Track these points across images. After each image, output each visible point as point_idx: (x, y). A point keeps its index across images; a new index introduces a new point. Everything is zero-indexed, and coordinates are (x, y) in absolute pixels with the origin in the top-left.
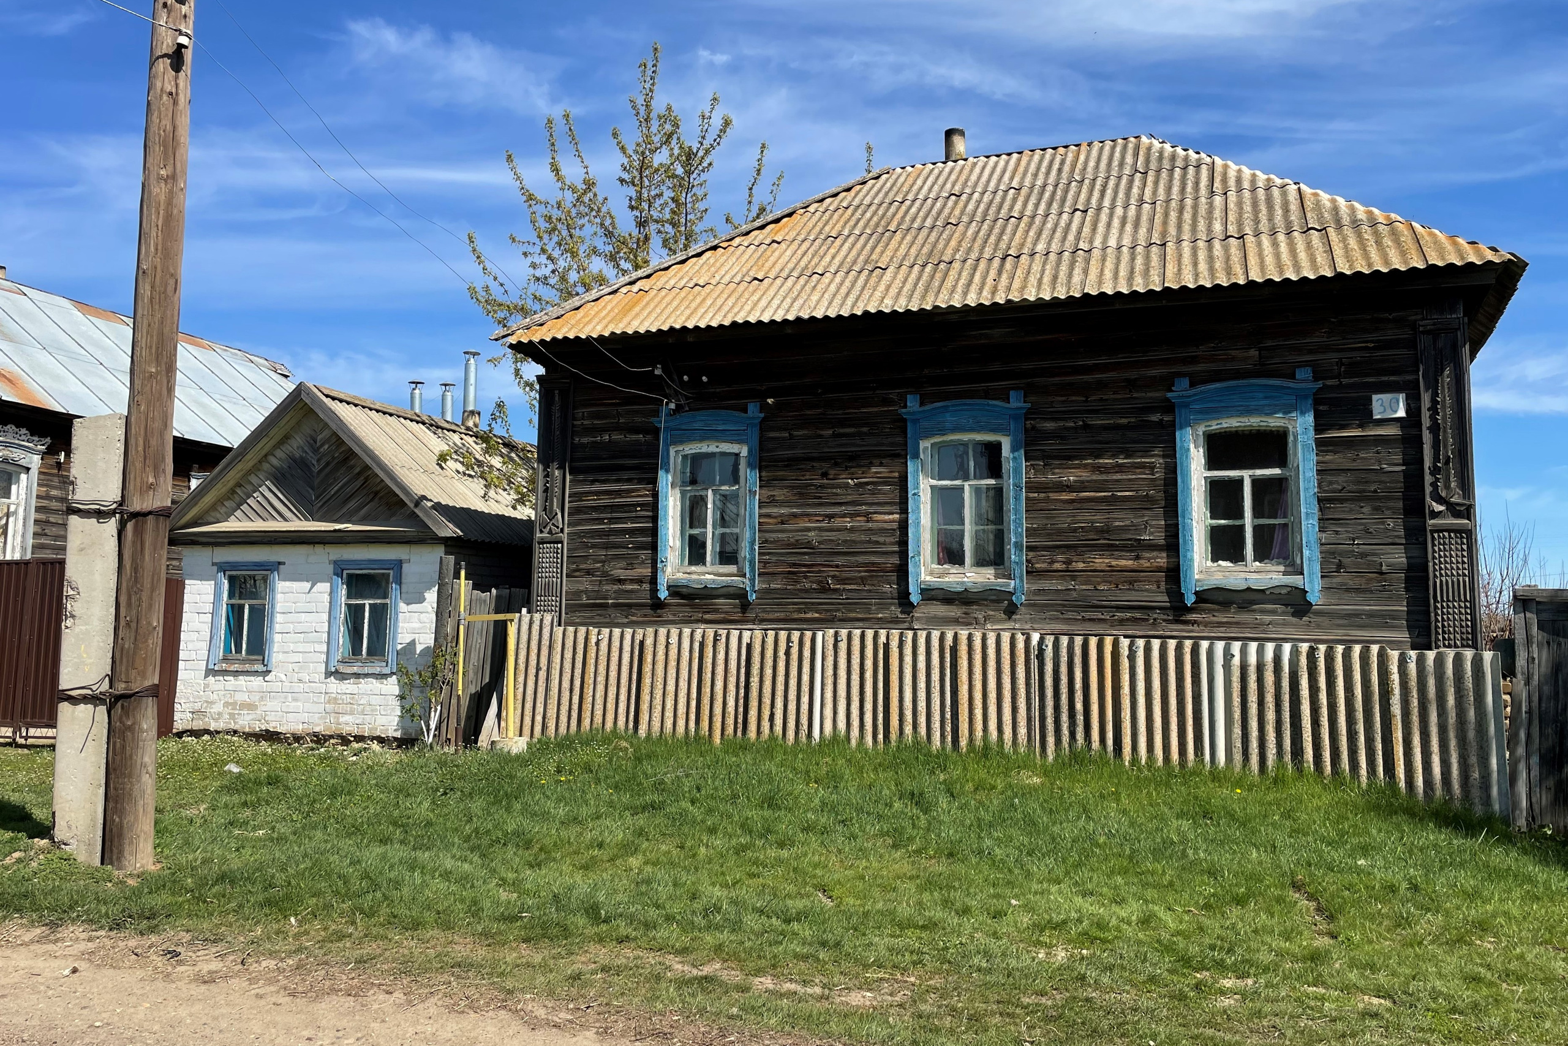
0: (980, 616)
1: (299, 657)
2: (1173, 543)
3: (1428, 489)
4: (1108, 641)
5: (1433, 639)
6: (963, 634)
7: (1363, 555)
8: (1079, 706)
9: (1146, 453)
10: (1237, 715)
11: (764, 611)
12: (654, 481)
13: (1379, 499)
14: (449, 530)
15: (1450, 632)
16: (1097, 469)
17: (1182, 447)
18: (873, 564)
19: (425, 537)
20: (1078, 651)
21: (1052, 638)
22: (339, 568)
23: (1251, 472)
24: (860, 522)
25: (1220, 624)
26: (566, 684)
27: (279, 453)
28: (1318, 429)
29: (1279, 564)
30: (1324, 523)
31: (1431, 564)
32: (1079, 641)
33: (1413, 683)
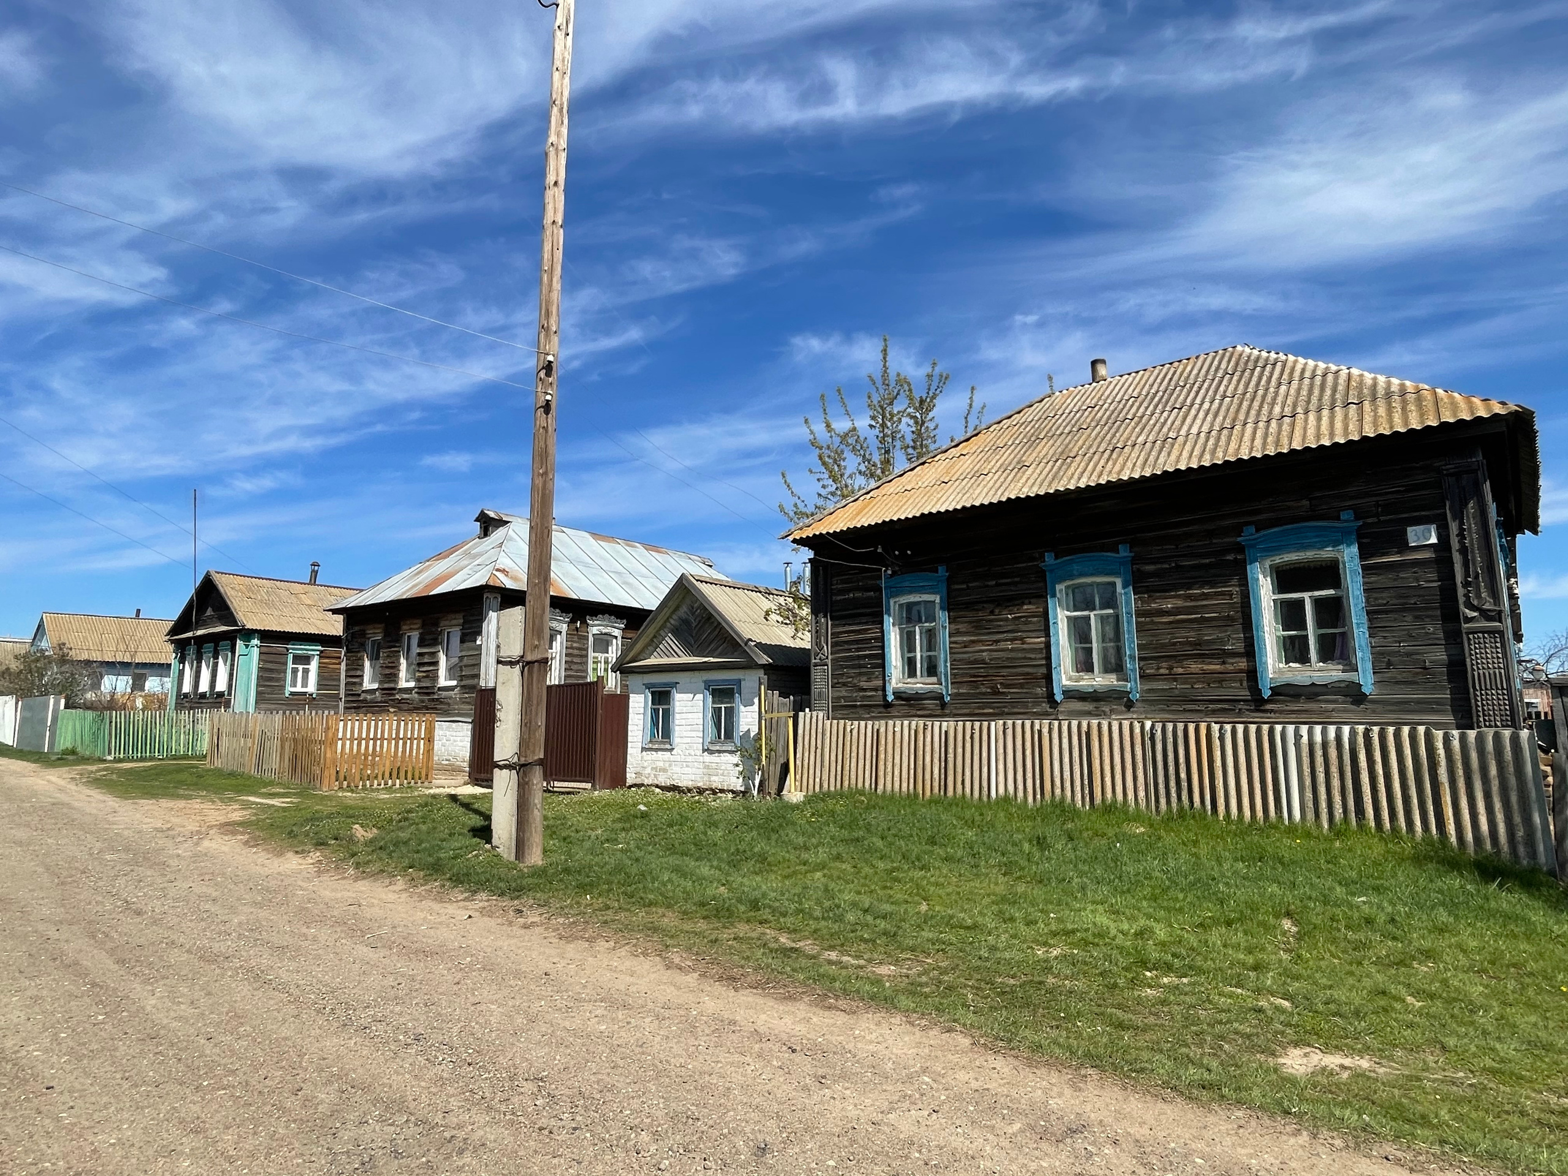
0: (1107, 710)
1: (689, 740)
2: (1251, 650)
3: (1461, 600)
4: (1203, 727)
5: (1475, 720)
6: (1095, 722)
7: (1408, 654)
8: (1183, 775)
9: (1225, 583)
10: (1308, 781)
11: (956, 708)
12: (882, 623)
13: (1419, 609)
14: (765, 659)
15: (1490, 715)
16: (1189, 597)
17: (1253, 578)
18: (1028, 674)
19: (751, 665)
20: (1180, 734)
21: (1160, 724)
22: (707, 685)
23: (1310, 594)
24: (1017, 645)
25: (1293, 712)
26: (833, 758)
27: (674, 617)
28: (1363, 556)
29: (1339, 664)
30: (1373, 630)
31: (1468, 660)
32: (1180, 726)
33: (1458, 756)
